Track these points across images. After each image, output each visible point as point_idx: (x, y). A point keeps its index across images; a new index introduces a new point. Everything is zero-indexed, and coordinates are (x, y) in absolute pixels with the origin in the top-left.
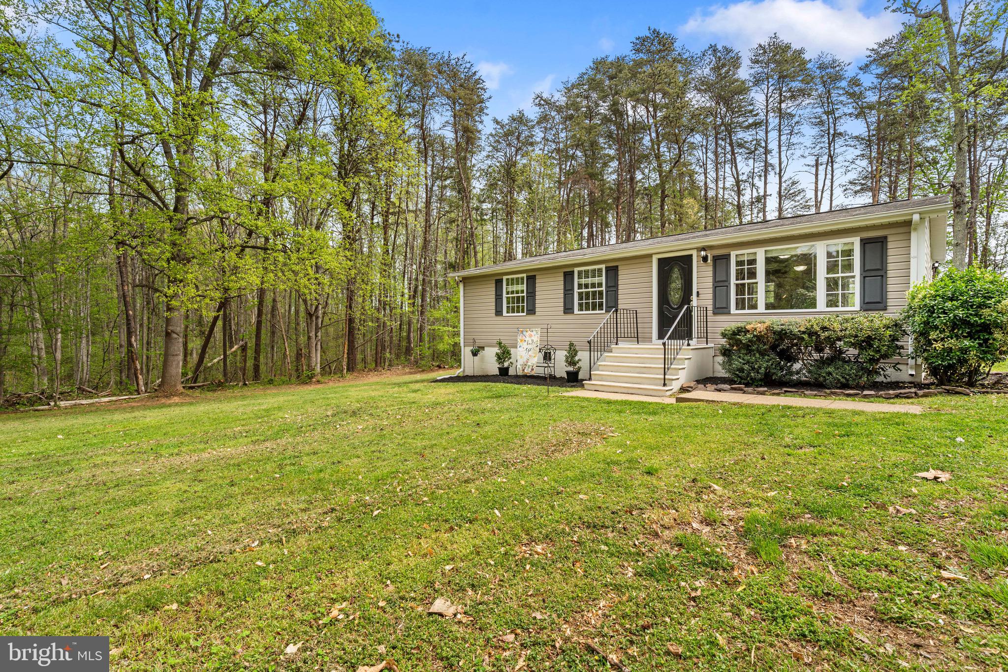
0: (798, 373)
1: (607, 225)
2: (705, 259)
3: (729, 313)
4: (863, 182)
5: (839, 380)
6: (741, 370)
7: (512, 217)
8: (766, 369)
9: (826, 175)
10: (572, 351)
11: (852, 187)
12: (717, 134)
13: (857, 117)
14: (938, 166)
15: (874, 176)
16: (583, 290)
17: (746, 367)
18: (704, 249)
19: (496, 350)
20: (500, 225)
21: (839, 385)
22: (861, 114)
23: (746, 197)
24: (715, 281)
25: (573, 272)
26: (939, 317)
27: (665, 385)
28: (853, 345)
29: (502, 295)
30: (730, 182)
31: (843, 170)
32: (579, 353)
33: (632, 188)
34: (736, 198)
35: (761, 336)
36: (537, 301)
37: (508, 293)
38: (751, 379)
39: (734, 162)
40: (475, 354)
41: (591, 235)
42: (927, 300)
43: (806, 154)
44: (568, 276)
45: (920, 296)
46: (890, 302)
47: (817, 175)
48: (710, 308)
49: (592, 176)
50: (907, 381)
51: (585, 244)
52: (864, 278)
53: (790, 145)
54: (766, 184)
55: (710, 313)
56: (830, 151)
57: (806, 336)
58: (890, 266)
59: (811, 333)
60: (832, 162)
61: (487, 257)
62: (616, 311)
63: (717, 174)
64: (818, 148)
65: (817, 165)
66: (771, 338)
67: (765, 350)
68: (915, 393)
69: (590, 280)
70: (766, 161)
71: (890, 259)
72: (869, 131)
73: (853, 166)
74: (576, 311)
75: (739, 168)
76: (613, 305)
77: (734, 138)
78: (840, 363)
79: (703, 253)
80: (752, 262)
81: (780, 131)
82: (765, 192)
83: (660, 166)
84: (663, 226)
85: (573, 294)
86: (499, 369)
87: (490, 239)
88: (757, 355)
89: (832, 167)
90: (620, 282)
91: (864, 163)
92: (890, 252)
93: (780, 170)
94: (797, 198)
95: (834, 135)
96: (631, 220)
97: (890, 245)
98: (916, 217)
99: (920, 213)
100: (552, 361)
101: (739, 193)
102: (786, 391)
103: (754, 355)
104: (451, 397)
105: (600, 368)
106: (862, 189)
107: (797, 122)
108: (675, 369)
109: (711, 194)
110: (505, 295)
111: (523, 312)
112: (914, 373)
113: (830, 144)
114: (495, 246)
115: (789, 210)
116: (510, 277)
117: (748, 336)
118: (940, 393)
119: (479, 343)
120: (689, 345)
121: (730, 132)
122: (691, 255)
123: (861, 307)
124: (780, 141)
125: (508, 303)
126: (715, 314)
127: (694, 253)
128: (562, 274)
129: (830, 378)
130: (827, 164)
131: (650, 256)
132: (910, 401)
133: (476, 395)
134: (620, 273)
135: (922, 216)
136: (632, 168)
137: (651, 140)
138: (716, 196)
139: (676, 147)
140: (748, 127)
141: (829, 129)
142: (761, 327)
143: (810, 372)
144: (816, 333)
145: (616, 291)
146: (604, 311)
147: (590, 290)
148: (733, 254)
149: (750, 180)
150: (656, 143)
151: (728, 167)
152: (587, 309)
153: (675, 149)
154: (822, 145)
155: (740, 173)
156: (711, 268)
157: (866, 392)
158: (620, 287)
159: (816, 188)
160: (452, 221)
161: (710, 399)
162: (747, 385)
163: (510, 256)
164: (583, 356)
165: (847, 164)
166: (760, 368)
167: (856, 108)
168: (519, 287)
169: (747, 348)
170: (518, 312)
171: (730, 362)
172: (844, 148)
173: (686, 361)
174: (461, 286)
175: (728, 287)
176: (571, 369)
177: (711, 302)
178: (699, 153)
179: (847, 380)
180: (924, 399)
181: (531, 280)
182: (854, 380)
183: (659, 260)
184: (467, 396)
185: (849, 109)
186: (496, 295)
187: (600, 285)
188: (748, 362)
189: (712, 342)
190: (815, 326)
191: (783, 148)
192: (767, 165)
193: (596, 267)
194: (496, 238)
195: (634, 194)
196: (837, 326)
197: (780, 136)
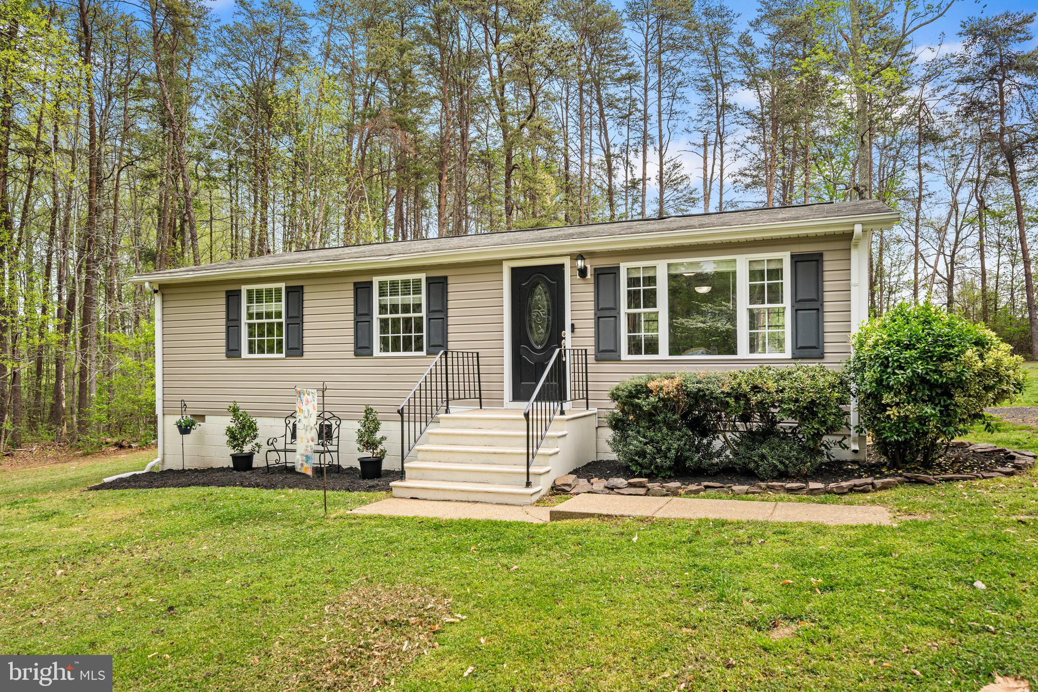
0: (719, 454)
1: (424, 204)
2: (583, 272)
3: (618, 359)
4: (755, 173)
5: (776, 466)
6: (642, 454)
7: (264, 179)
8: (677, 451)
9: (714, 159)
10: (371, 423)
11: (743, 178)
12: (581, 84)
13: (749, 86)
14: (834, 161)
15: (767, 166)
16: (389, 316)
17: (649, 449)
18: (581, 256)
19: (227, 421)
20: (244, 190)
21: (775, 474)
22: (752, 84)
23: (620, 180)
24: (598, 308)
25: (371, 283)
26: (894, 374)
27: (528, 484)
28: (792, 413)
29: (238, 319)
30: (598, 156)
31: (733, 155)
32: (383, 426)
33: (465, 150)
34: (606, 179)
35: (669, 399)
36: (306, 333)
37: (250, 316)
38: (657, 467)
39: (603, 126)
40: (185, 429)
41: (400, 218)
42: (880, 348)
43: (691, 129)
44: (362, 290)
45: (870, 342)
46: (828, 347)
47: (705, 158)
48: (591, 350)
49: (404, 125)
50: (849, 459)
51: (391, 233)
52: (795, 311)
53: (672, 113)
54: (645, 163)
55: (591, 359)
56: (719, 128)
57: (731, 401)
58: (827, 296)
59: (738, 396)
60: (721, 143)
61: (219, 244)
62: (446, 353)
63: (582, 142)
64: (704, 122)
65: (705, 145)
66: (684, 401)
67: (675, 421)
68: (872, 484)
69: (399, 299)
70: (645, 132)
71: (827, 286)
72: (762, 108)
73: (744, 151)
74: (377, 351)
75: (610, 137)
76: (439, 344)
77: (603, 93)
78: (777, 440)
79: (580, 263)
80: (652, 280)
81: (660, 91)
82: (644, 174)
83: (503, 119)
84: (509, 212)
85: (370, 322)
86: (234, 457)
87: (225, 212)
88: (665, 430)
89: (721, 149)
90: (450, 304)
91: (755, 148)
92: (827, 276)
93: (661, 147)
94: (681, 187)
95: (722, 106)
96: (462, 200)
97: (827, 266)
98: (858, 229)
99: (863, 224)
100: (335, 442)
101: (610, 172)
102: (707, 487)
103: (660, 430)
104: (125, 528)
105: (420, 455)
106: (754, 183)
107: (679, 83)
108: (544, 455)
109: (573, 170)
110: (244, 320)
111: (280, 351)
112: (857, 448)
113: (718, 117)
114: (234, 226)
115: (671, 203)
116: (255, 287)
117: (652, 399)
118: (901, 483)
119: (194, 408)
120: (562, 413)
121: (598, 84)
122: (562, 265)
123: (793, 354)
124: (660, 106)
125: (251, 334)
126: (598, 360)
127: (567, 261)
128: (352, 287)
129: (764, 465)
130: (716, 144)
131: (499, 263)
132: (869, 497)
133: (182, 520)
134: (451, 288)
135: (866, 227)
136: (464, 119)
137: (492, 79)
138: (582, 174)
139: (527, 94)
140: (620, 80)
141: (717, 98)
142: (669, 386)
143: (736, 454)
144: (745, 396)
145: (445, 319)
146: (424, 353)
147: (400, 315)
148: (624, 266)
149: (624, 155)
150: (498, 86)
151: (595, 133)
152: (396, 348)
153: (524, 98)
154: (709, 118)
155: (612, 144)
156: (591, 288)
157: (813, 485)
158: (450, 313)
159: (705, 175)
160: (151, 176)
161: (605, 513)
162: (651, 477)
163: (260, 248)
164: (389, 431)
165: (737, 147)
166: (669, 449)
167: (748, 75)
168: (273, 307)
169: (650, 417)
170: (271, 351)
171: (624, 438)
172: (735, 126)
173: (561, 441)
174: (158, 299)
175: (616, 318)
176: (368, 454)
177: (592, 341)
178: (557, 108)
179: (786, 466)
180: (883, 493)
181: (295, 294)
182: (795, 465)
183: (514, 270)
184: (162, 524)
185: (740, 75)
186: (228, 319)
187: (417, 307)
188: (652, 441)
189: (594, 405)
190: (744, 386)
191: (664, 117)
192: (645, 136)
193: (411, 277)
194: (236, 212)
195: (465, 160)
196: (772, 386)
197: (660, 98)
